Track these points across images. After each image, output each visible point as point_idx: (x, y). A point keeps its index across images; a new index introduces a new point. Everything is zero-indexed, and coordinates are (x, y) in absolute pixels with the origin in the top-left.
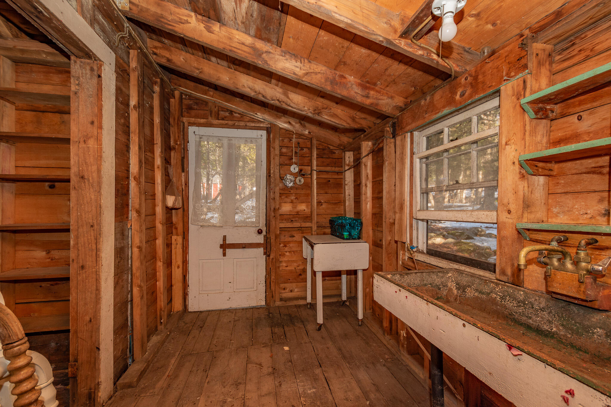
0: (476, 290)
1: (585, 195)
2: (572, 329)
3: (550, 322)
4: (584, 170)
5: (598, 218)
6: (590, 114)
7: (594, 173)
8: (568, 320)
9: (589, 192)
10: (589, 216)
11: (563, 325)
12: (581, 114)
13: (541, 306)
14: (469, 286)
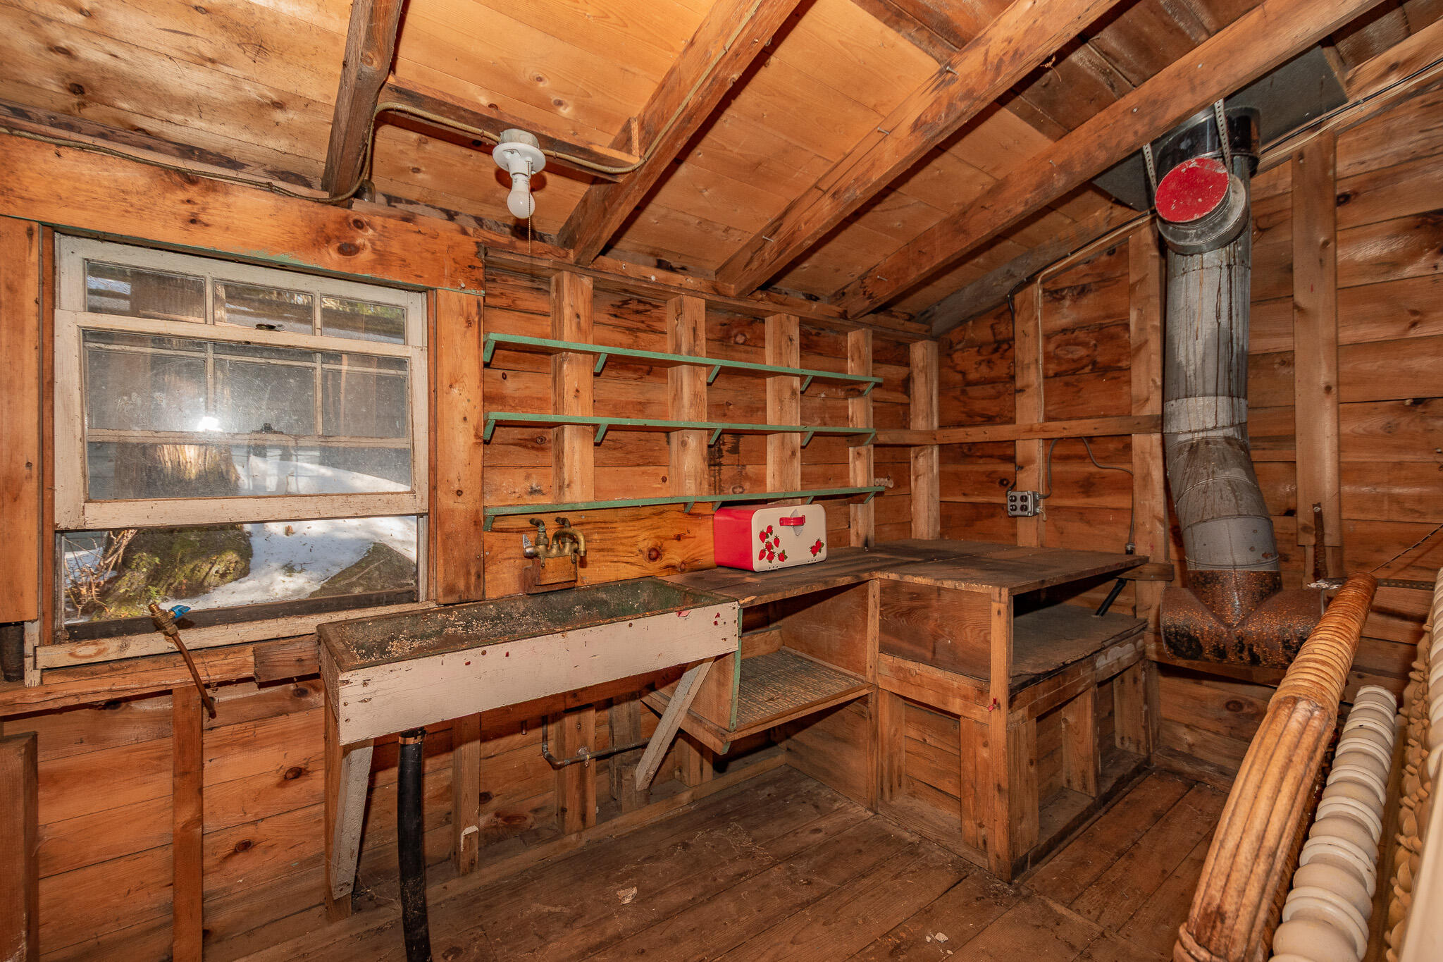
0: (411, 637)
1: (513, 470)
2: (558, 619)
3: (537, 624)
4: (511, 442)
5: (525, 497)
6: (514, 376)
7: (520, 445)
8: (552, 612)
9: (515, 467)
10: (517, 495)
11: (549, 620)
12: (506, 372)
13: (521, 611)
14: (392, 639)
